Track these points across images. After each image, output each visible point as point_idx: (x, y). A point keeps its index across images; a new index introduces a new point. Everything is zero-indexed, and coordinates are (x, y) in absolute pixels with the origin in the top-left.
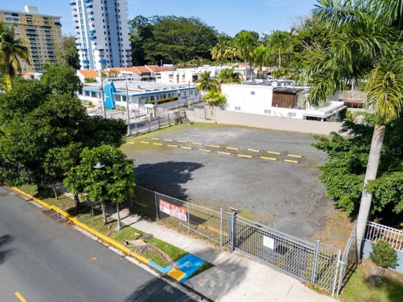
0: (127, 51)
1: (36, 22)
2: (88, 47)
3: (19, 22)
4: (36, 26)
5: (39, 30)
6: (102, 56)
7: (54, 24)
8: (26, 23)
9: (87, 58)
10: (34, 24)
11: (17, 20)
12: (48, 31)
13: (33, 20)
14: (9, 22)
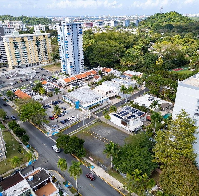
0: (82, 60)
1: (40, 38)
2: (65, 60)
3: (33, 40)
4: (40, 40)
5: (41, 41)
6: (71, 65)
7: (47, 37)
8: (36, 39)
9: (65, 65)
10: (39, 39)
11: (32, 39)
12: (45, 42)
13: (39, 38)
14: (29, 40)
